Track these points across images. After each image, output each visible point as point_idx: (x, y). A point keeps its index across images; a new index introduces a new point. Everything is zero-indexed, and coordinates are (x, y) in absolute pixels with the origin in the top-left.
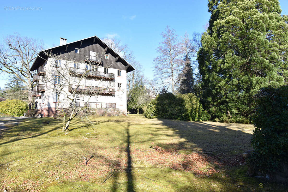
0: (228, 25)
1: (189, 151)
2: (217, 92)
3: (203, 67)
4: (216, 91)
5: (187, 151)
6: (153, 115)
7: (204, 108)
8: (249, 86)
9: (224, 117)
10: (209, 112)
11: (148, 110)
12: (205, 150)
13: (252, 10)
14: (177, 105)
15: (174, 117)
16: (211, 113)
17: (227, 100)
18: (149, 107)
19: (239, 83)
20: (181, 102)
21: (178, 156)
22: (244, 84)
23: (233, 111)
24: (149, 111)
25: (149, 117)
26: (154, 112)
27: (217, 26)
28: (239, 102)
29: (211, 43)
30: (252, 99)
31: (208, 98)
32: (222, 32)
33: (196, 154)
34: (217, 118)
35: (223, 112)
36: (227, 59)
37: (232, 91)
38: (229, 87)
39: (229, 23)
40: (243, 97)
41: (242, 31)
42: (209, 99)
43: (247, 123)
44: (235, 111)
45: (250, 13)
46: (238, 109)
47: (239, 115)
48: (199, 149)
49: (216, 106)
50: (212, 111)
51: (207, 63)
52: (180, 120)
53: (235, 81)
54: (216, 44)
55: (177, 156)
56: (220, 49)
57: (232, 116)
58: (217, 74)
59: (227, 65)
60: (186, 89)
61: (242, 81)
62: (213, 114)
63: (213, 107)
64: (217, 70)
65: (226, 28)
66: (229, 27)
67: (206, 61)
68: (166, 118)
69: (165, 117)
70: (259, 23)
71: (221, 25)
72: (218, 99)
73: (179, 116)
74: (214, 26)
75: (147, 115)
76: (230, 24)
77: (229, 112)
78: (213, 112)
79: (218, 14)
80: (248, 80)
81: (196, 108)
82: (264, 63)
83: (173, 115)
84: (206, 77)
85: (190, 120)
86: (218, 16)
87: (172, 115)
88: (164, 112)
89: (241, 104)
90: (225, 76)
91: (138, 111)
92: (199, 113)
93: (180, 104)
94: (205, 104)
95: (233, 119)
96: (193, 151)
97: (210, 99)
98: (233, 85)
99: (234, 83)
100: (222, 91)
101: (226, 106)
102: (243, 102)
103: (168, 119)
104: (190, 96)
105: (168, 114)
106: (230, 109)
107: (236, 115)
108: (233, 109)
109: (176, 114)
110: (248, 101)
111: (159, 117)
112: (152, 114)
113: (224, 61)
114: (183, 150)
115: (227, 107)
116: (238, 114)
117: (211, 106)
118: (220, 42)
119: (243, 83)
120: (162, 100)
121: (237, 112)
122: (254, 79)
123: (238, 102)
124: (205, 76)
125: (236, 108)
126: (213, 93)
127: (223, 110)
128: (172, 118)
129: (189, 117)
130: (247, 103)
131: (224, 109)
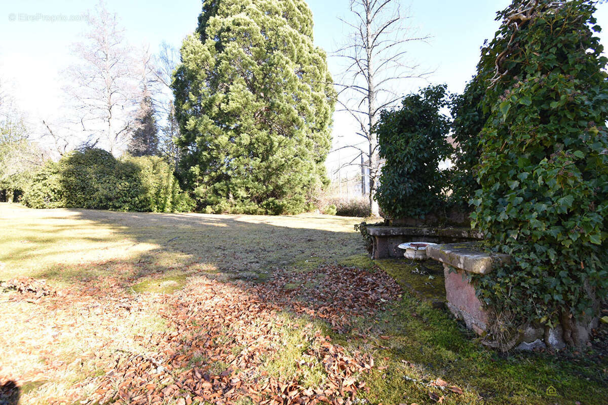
0: (237, 29)
1: (173, 278)
2: (212, 156)
3: (183, 104)
4: (209, 154)
5: (166, 279)
6: (51, 200)
7: (184, 187)
8: (267, 150)
9: (223, 203)
10: (193, 196)
11: (35, 187)
12: (225, 267)
13: (277, 15)
14: (121, 178)
15: (111, 204)
16: (197, 198)
17: (230, 173)
18: (38, 180)
19: (251, 144)
20: (131, 172)
21: (132, 311)
22: (259, 146)
23: (239, 192)
24: (40, 190)
25: (38, 205)
26: (55, 193)
27: (214, 26)
28: (251, 176)
29: (203, 56)
30: (271, 172)
31: (192, 167)
32: (225, 39)
33: (204, 288)
34: (208, 207)
35: (220, 195)
36: (233, 94)
37: (238, 157)
38: (234, 147)
39: (239, 24)
40: (257, 168)
41: (261, 50)
42: (194, 170)
43: (261, 214)
44: (242, 193)
45: (274, 20)
46: (247, 189)
47: (249, 200)
48: (204, 267)
49: (208, 184)
50: (199, 194)
51: (193, 96)
52: (129, 210)
53: (245, 139)
54: (212, 61)
55: (128, 309)
56: (221, 70)
57: (236, 203)
58: (213, 122)
59: (233, 105)
60: (142, 148)
61: (257, 139)
62: (201, 200)
63: (202, 187)
64: (214, 114)
65: (233, 33)
66: (239, 33)
67: (190, 93)
68: (89, 208)
69: (86, 203)
70: (289, 42)
71: (224, 25)
72: (211, 170)
73: (125, 202)
74: (209, 25)
75: (33, 201)
76: (241, 27)
77: (231, 195)
78: (201, 195)
79: (218, 4)
80: (267, 138)
81: (167, 188)
82: (292, 113)
83: (110, 199)
84: (190, 125)
85: (150, 211)
86: (217, 8)
87: (106, 198)
88: (84, 194)
89: (252, 181)
90: (228, 127)
91: (9, 196)
92: (173, 197)
93: (128, 176)
94: (184, 180)
95: (238, 207)
96: (189, 278)
97: (196, 170)
98: (240, 144)
99: (243, 142)
100: (222, 154)
101: (226, 184)
102: (256, 177)
103: (95, 208)
104: (152, 161)
105: (94, 199)
106: (234, 189)
107: (243, 201)
108: (239, 190)
109: (117, 198)
110: (264, 176)
111: (70, 205)
112: (49, 196)
113: (227, 97)
114: (150, 278)
115: (228, 186)
116: (247, 198)
117: (197, 184)
118: (222, 58)
119: (259, 142)
120: (80, 163)
121: (245, 196)
122: (276, 139)
123: (248, 177)
124: (187, 122)
125: (244, 188)
126: (202, 159)
127: (220, 192)
128: (106, 208)
129: (149, 205)
130: (262, 179)
131: (222, 190)
